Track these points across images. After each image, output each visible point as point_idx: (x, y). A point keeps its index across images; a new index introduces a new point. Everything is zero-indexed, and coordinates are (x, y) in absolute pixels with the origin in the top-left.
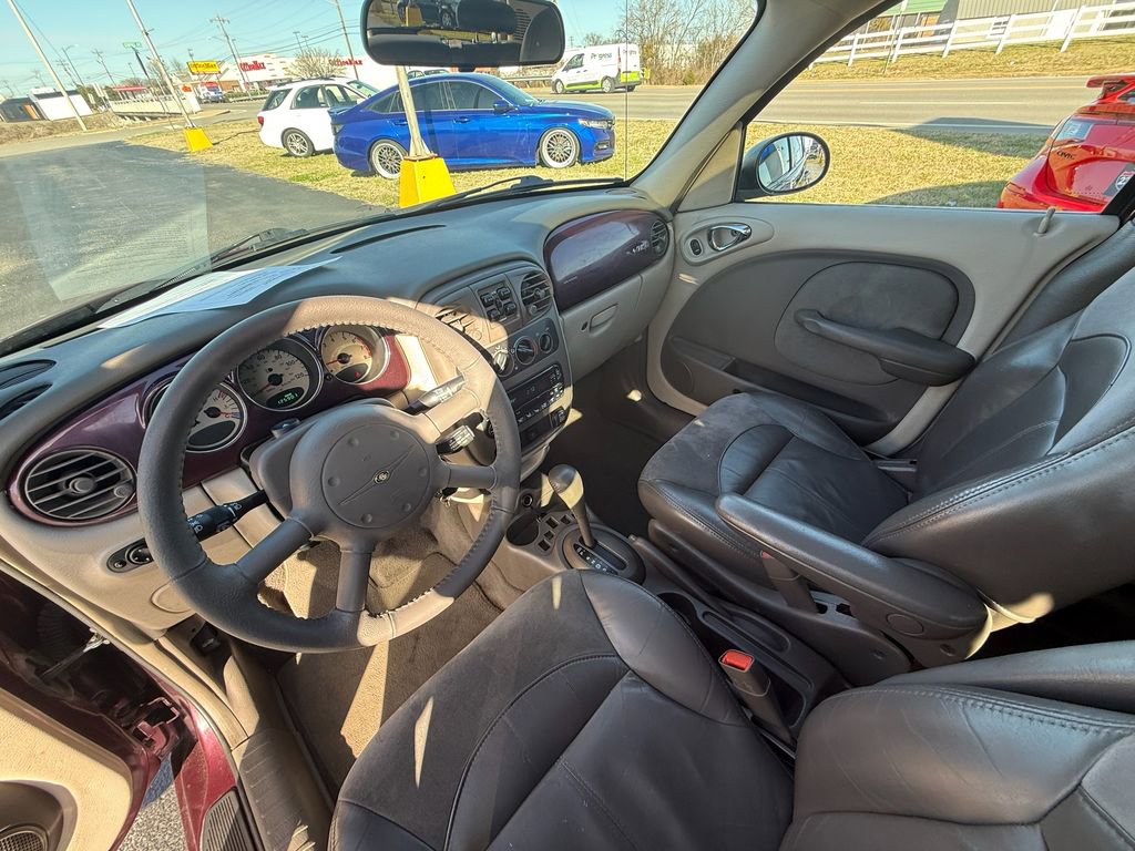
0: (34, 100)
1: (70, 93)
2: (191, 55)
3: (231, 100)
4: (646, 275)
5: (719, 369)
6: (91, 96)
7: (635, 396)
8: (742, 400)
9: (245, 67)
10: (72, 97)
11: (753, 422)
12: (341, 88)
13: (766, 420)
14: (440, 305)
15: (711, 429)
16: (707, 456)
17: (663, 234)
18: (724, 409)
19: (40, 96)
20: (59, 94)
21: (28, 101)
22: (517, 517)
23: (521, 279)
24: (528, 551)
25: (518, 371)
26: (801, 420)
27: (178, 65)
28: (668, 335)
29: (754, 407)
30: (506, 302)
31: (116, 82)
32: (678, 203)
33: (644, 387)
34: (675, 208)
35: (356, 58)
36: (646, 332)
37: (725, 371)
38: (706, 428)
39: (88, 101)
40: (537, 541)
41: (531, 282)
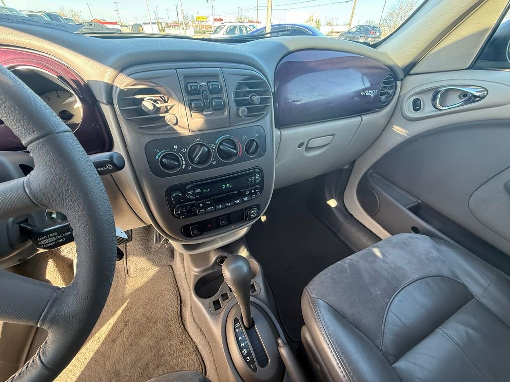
0: (142, 25)
1: (153, 24)
2: (198, 14)
3: (207, 33)
4: (366, 118)
5: (405, 206)
6: (160, 26)
7: (333, 203)
8: (422, 243)
9: (216, 20)
10: (154, 25)
11: (432, 270)
12: (246, 28)
13: (446, 272)
14: (136, 79)
15: (387, 262)
16: (377, 291)
17: (391, 87)
18: (404, 246)
19: (144, 24)
20: (149, 24)
21: (140, 25)
22: (210, 271)
23: (239, 79)
24: (204, 305)
25: (215, 166)
26: (486, 285)
27: (193, 17)
28: (368, 170)
29: (435, 253)
30: (214, 96)
31: (171, 22)
32: (413, 65)
33: (340, 199)
34: (408, 70)
35: (259, 21)
36: (352, 164)
37: (410, 209)
38: (383, 261)
39: (159, 27)
40: (214, 298)
41: (249, 85)
